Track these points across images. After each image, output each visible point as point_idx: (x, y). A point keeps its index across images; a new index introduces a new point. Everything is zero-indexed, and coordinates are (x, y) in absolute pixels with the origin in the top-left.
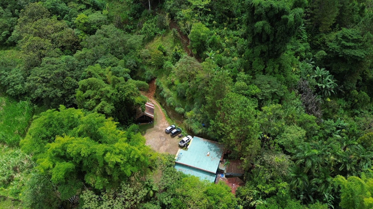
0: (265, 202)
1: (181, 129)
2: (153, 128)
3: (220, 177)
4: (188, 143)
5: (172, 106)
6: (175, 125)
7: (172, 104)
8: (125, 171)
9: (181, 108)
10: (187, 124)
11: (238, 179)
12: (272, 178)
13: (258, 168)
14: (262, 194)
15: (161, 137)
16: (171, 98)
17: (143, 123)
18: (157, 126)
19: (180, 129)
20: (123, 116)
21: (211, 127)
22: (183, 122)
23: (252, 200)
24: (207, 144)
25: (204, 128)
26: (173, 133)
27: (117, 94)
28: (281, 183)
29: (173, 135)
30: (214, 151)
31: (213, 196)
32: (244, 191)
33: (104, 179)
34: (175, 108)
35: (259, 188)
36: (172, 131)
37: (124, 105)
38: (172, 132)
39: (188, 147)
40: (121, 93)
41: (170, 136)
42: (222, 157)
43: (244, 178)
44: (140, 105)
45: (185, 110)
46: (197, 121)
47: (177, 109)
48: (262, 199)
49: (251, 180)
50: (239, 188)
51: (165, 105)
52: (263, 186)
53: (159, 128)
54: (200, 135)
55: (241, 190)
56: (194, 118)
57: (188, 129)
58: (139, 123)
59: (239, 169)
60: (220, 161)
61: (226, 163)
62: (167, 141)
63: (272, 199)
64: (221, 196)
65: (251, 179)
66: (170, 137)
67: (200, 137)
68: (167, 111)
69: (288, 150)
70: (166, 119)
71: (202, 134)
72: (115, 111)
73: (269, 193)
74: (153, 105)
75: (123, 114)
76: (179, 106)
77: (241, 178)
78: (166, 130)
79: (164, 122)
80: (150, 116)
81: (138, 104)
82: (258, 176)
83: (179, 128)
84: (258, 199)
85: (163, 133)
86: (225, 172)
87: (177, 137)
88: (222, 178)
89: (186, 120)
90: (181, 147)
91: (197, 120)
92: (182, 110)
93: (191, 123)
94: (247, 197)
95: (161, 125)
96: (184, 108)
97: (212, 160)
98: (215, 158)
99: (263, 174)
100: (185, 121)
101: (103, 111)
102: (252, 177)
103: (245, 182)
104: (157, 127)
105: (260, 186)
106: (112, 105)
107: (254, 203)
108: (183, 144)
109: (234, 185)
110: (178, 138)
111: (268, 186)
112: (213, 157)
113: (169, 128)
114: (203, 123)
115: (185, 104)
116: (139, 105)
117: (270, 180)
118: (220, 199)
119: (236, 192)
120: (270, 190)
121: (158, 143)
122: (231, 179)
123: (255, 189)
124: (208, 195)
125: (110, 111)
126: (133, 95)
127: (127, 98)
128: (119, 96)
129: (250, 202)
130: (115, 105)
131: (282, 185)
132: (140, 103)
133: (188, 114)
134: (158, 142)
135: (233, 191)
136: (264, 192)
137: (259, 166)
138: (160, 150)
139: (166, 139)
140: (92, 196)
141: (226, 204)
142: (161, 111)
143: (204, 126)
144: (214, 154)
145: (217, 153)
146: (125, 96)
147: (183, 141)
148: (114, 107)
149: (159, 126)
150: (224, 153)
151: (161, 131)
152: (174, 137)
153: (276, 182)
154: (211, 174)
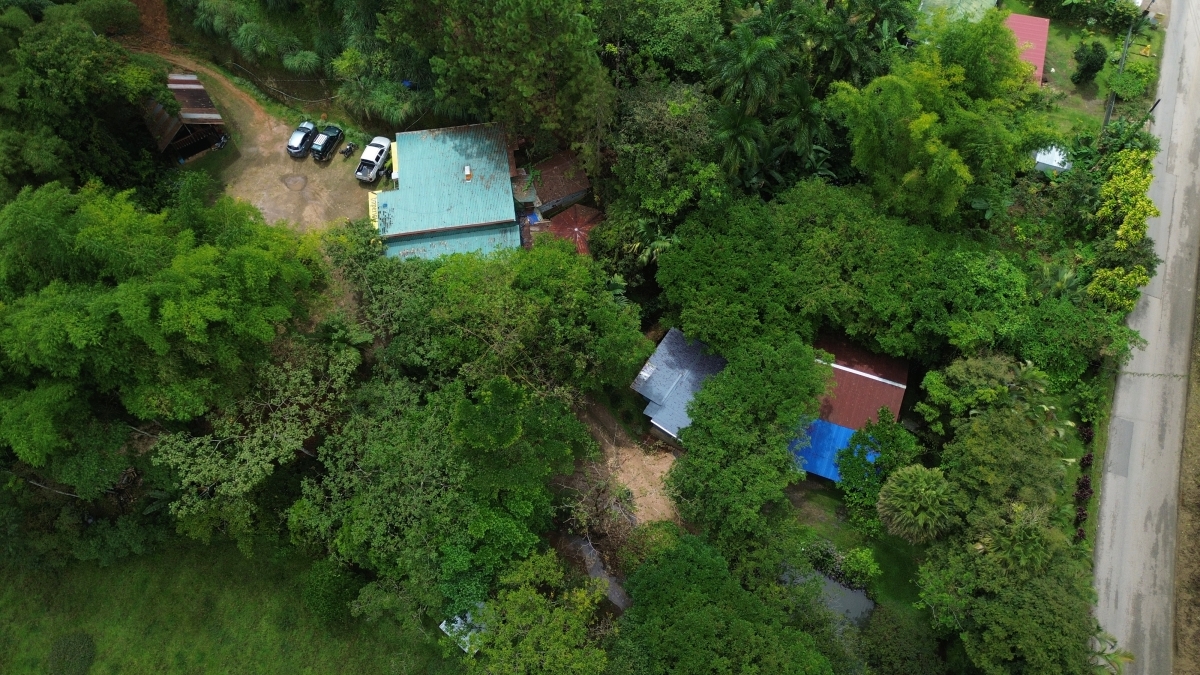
0: (676, 240)
1: (337, 125)
2: (239, 160)
3: (530, 225)
4: (387, 165)
5: (267, 56)
6: (309, 120)
7: (262, 49)
8: (251, 331)
9: (302, 52)
10: (351, 102)
11: (582, 210)
12: (674, 168)
13: (626, 155)
14: (660, 222)
15: (284, 179)
16: (244, 25)
17: (192, 154)
18: (251, 146)
19: (337, 129)
20: (107, 158)
21: (441, 80)
22: (332, 101)
23: (640, 250)
24: (450, 143)
25: (416, 95)
26: (320, 148)
27: (43, 87)
28: (701, 172)
29: (324, 157)
30: (480, 154)
31: (537, 284)
32: (611, 236)
33: (197, 383)
34: (280, 61)
35: (648, 210)
36: (312, 144)
37: (91, 119)
38: (314, 147)
39: (394, 176)
40: (54, 75)
41: (313, 164)
42: (510, 164)
43: (596, 198)
44: (150, 94)
45: (321, 55)
46: (383, 78)
47: (291, 62)
48: (664, 235)
49: (619, 196)
50: (594, 233)
51: (236, 60)
52: (658, 199)
53: (261, 149)
54: (413, 124)
55: (603, 236)
56: (367, 73)
57: (365, 118)
58: (182, 161)
59: (573, 179)
60: (512, 179)
61: (530, 177)
62: (314, 181)
63: (691, 224)
64: (561, 275)
65: (616, 195)
66: (317, 166)
67: (416, 130)
68: (254, 83)
69: (686, 67)
70: (267, 112)
71: (417, 115)
72: (71, 151)
73: (678, 211)
74: (194, 78)
75: (103, 150)
76: (292, 49)
77: (587, 201)
78: (290, 147)
79: (266, 125)
80: (206, 120)
81: (144, 92)
82: (633, 177)
83: (331, 124)
84: (653, 240)
85: (286, 161)
86: (538, 204)
87: (338, 157)
88: (535, 225)
89: (341, 90)
90: (371, 185)
91: (380, 75)
92: (311, 58)
93: (365, 93)
94: (625, 246)
95: (262, 136)
96: (311, 48)
97: (488, 187)
98: (492, 177)
99: (647, 166)
100: (340, 94)
101: (27, 167)
102: (618, 187)
103: (602, 208)
104: (252, 150)
105: (649, 203)
106: (47, 136)
107: (648, 252)
108: (372, 174)
109: (576, 230)
110: (345, 160)
111: (671, 194)
112: (487, 177)
113: (296, 140)
114: (403, 78)
115: (308, 31)
116: (146, 95)
117: (670, 176)
118: (560, 283)
119: (589, 246)
120: (677, 202)
121: (286, 202)
122: (561, 215)
123: (638, 217)
124: (525, 288)
125: (54, 157)
126: (106, 69)
127: (89, 87)
128: (56, 91)
129: (636, 256)
130: (57, 131)
131: (706, 175)
132: (148, 85)
133: (341, 65)
134: (285, 197)
135: (581, 246)
136: (664, 214)
137: (628, 147)
138: (306, 219)
139: (306, 178)
140: (190, 445)
141: (581, 290)
142: (234, 90)
143: (413, 88)
144: (482, 165)
145: (490, 159)
146: (75, 81)
147: (368, 164)
148: (60, 140)
149: (255, 146)
150: (511, 152)
151: (274, 158)
152: (329, 161)
153: (686, 174)
154: (502, 226)
